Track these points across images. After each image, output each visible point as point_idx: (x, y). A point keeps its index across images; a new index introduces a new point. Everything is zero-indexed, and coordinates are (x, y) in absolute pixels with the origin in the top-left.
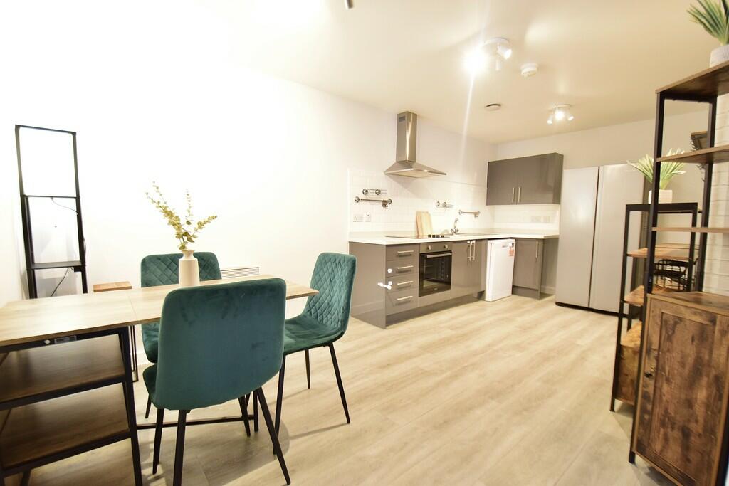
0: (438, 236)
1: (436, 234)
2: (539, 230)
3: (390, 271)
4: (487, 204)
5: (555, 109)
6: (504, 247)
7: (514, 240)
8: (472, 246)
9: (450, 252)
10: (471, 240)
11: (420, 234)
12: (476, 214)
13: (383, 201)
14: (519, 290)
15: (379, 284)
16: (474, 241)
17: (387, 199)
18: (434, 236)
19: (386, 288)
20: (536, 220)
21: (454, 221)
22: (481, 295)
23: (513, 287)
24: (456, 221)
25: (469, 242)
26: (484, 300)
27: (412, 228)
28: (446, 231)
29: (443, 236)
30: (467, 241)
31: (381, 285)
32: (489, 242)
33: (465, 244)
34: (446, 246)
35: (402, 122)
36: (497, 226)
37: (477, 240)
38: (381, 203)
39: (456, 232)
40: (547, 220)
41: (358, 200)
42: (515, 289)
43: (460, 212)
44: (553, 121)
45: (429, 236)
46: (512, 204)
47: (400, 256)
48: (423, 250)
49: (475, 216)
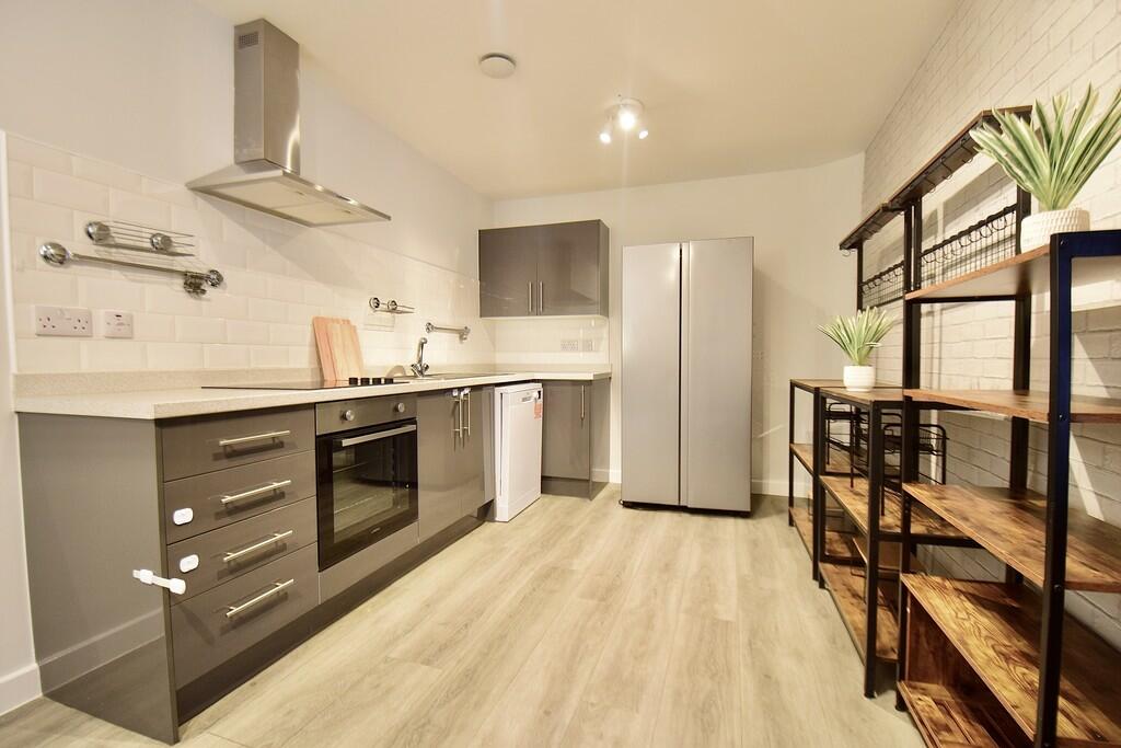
0: (377, 381)
1: (371, 376)
2: (577, 365)
3: (183, 516)
4: (482, 315)
5: (619, 106)
6: (524, 400)
7: (540, 384)
8: (464, 402)
9: (412, 421)
10: (461, 389)
11: (328, 376)
12: (462, 334)
13: (185, 274)
14: (553, 484)
15: (137, 574)
16: (467, 391)
17: (204, 271)
18: (365, 382)
19: (167, 590)
20: (568, 346)
21: (416, 346)
22: (486, 512)
23: (544, 478)
24: (422, 345)
25: (455, 394)
26: (493, 520)
27: (302, 360)
28: (400, 368)
29: (389, 381)
30: (451, 390)
31: (146, 576)
32: (498, 390)
33: (447, 397)
34: (401, 407)
35: (248, 49)
36: (500, 358)
37: (474, 388)
38: (180, 281)
39: (421, 370)
40: (588, 347)
41: (59, 258)
42: (548, 484)
43: (430, 327)
44: (613, 134)
45: (353, 382)
46: (529, 314)
47: (233, 453)
48: (330, 425)
49: (462, 338)
